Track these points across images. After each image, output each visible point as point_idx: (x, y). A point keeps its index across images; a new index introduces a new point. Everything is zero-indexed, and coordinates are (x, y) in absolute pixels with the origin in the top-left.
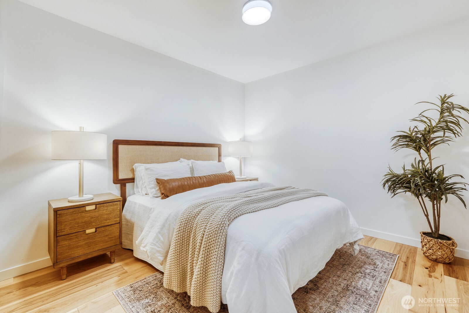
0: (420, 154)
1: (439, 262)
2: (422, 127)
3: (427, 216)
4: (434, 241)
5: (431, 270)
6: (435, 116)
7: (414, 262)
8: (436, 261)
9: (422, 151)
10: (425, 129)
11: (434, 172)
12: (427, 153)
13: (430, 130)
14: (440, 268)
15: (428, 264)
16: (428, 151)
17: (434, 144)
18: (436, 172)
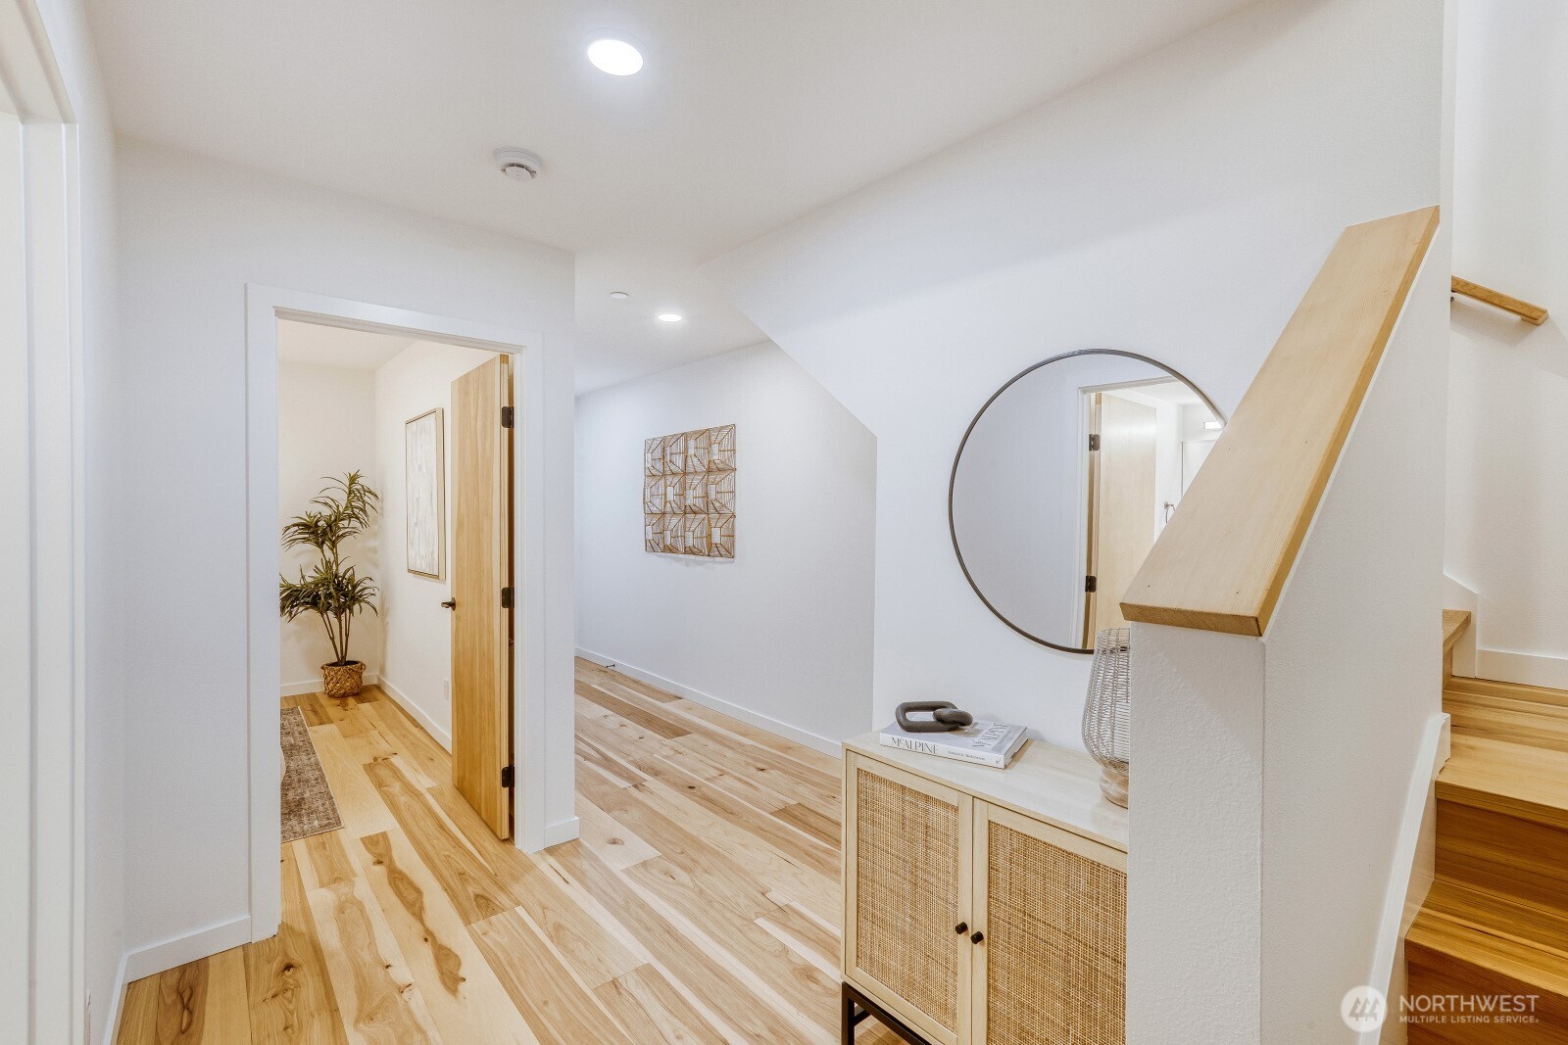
0: (322, 551)
1: (348, 696)
2: (326, 512)
3: (332, 639)
4: (342, 669)
5: (344, 706)
6: (342, 499)
7: (321, 706)
8: (344, 696)
9: (325, 547)
10: (331, 516)
11: (344, 577)
12: (332, 550)
13: (339, 517)
14: (351, 701)
15: (338, 702)
16: (334, 544)
17: (343, 536)
18: (347, 577)
